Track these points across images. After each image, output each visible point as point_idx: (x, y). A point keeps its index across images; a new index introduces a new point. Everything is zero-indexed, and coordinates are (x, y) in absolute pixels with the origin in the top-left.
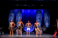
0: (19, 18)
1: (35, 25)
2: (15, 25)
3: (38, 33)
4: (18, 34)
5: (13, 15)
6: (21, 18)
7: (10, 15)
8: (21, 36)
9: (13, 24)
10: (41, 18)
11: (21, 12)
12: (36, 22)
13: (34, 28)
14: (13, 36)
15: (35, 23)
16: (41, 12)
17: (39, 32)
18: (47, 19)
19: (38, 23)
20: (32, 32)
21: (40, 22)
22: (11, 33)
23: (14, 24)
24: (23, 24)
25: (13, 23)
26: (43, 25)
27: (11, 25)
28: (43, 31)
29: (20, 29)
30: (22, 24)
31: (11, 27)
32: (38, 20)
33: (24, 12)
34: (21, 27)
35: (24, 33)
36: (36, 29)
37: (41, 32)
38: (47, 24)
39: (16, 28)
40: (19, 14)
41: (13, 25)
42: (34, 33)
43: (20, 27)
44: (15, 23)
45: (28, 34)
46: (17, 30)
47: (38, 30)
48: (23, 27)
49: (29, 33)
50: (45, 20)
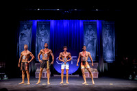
0: (44, 40)
1: (81, 57)
2: (33, 57)
3: (88, 77)
4: (42, 79)
5: (28, 33)
6: (48, 40)
7: (22, 34)
8: (49, 83)
9: (29, 55)
10: (95, 41)
11: (48, 26)
12: (82, 50)
13: (77, 65)
14: (29, 83)
15: (81, 53)
16: (94, 25)
17: (90, 73)
18: (108, 43)
19: (87, 53)
20: (74, 74)
21: (93, 50)
22: (23, 76)
23: (32, 55)
24: (52, 54)
25: (28, 52)
26: (99, 56)
27: (24, 58)
28: (99, 71)
29: (45, 66)
30: (49, 54)
31: (24, 63)
32: (89, 45)
33: (56, 26)
34: (48, 62)
35: (55, 76)
36: (83, 67)
37: (94, 73)
38: (109, 55)
39: (36, 64)
40: (43, 32)
41: (29, 57)
42: (78, 76)
43: (46, 61)
44: (34, 53)
45: (65, 78)
46: (39, 71)
47: (88, 69)
48: (52, 63)
49: (67, 76)
50: (104, 45)
